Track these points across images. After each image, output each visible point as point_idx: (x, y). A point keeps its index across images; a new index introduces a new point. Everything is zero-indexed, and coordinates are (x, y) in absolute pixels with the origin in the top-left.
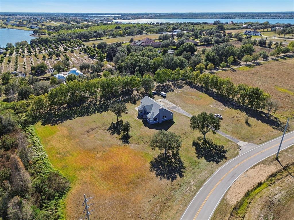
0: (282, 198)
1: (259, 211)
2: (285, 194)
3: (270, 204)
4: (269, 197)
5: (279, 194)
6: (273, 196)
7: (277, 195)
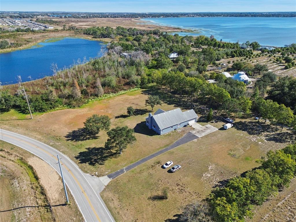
0: (14, 187)
1: (11, 168)
2: (16, 190)
3: (12, 177)
4: (19, 177)
5: (18, 185)
6: (18, 180)
7: (18, 183)
